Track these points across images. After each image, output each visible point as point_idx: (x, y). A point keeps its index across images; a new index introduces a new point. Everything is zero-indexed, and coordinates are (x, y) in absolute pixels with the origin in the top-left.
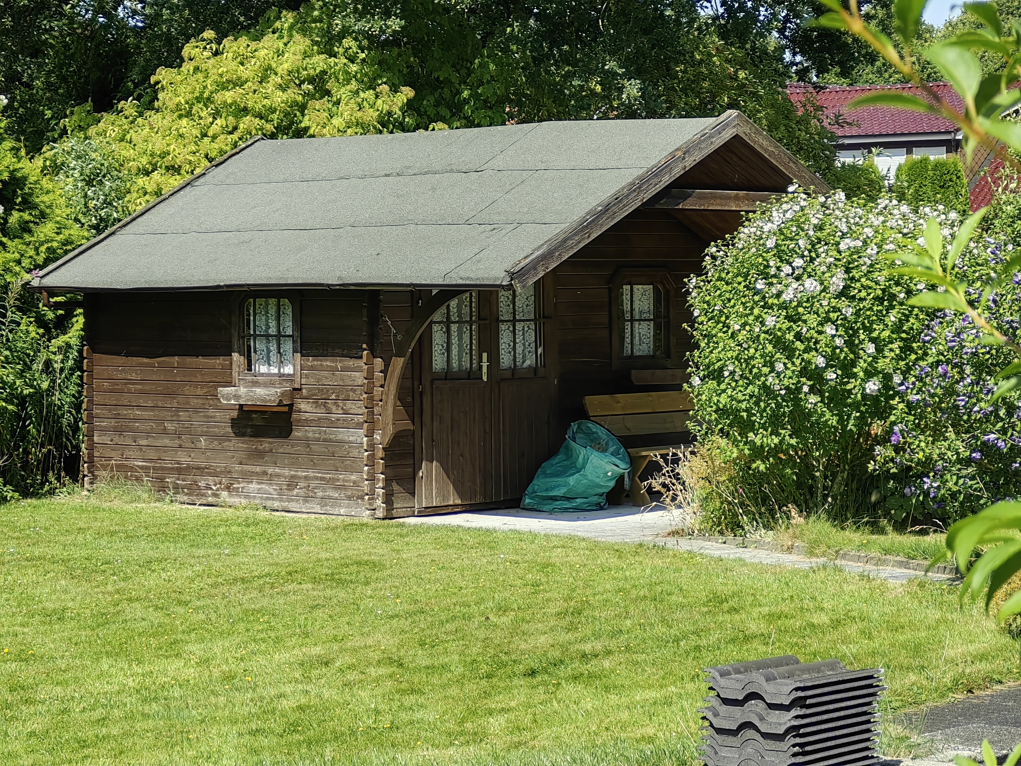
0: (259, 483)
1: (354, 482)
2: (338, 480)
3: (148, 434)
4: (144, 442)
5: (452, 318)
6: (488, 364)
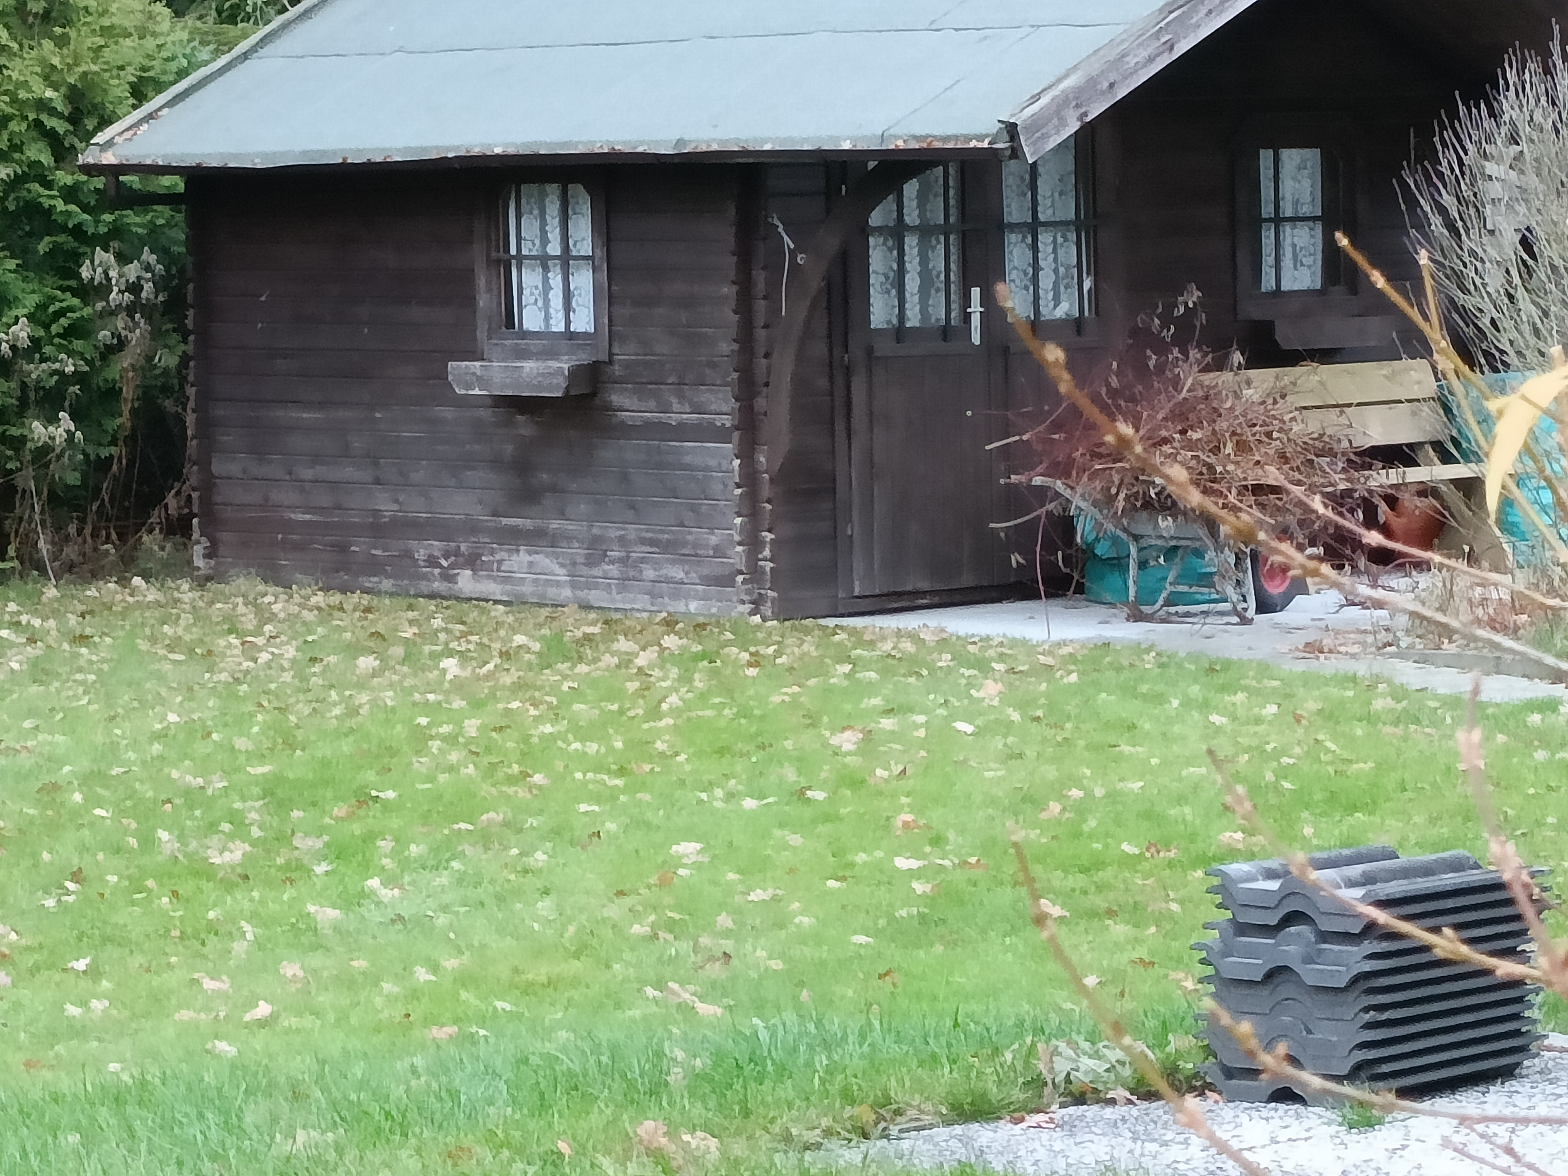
0: (530, 553)
1: (716, 548)
2: (685, 544)
3: (316, 459)
4: (307, 473)
5: (908, 220)
6: (982, 310)
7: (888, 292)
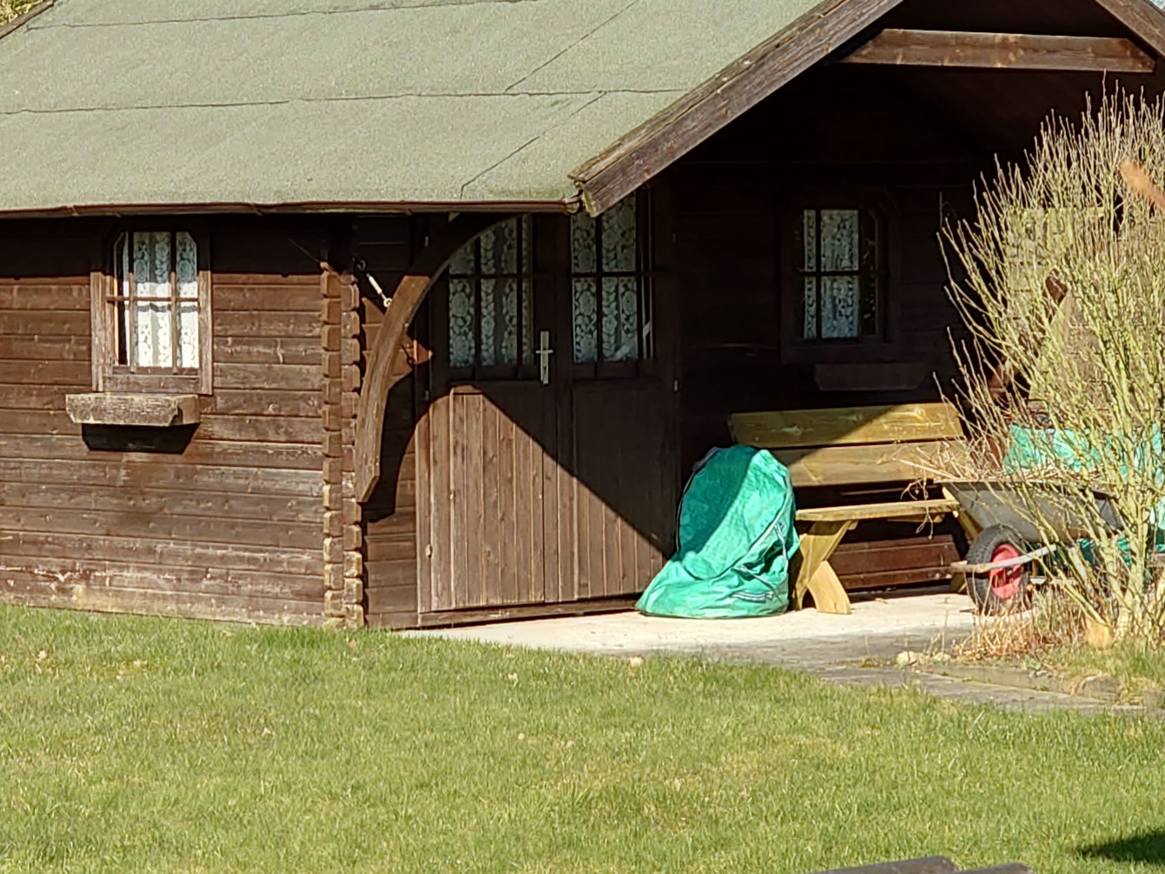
2: (279, 562)
5: (484, 269)
6: (551, 351)
7: (466, 334)
